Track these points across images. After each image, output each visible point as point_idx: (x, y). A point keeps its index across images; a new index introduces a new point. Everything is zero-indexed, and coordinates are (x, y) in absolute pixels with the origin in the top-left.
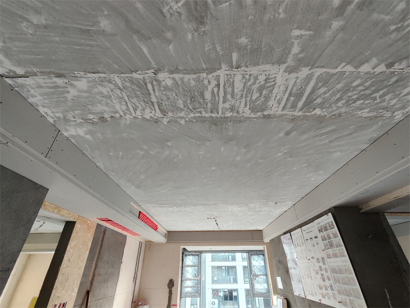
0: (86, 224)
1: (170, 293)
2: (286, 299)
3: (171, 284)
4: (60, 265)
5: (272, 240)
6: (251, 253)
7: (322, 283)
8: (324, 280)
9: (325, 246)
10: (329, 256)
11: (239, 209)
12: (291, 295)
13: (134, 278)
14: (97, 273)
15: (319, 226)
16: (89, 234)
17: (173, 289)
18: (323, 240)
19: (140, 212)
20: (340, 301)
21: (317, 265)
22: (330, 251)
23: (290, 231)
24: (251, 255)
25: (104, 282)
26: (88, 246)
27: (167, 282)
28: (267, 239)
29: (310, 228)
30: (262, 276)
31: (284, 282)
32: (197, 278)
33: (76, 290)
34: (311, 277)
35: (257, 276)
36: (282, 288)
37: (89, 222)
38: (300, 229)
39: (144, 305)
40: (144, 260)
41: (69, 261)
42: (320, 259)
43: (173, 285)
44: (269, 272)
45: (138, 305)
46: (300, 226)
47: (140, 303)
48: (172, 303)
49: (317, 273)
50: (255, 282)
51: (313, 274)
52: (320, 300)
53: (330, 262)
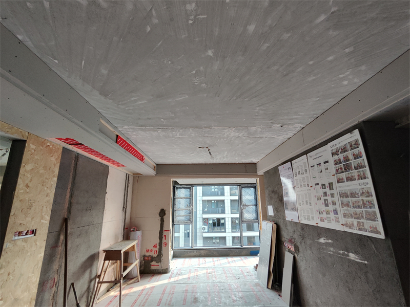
0: (45, 146)
1: (162, 221)
2: (276, 224)
3: (162, 213)
4: (14, 190)
5: (267, 172)
6: (242, 186)
7: (323, 208)
8: (327, 205)
9: (337, 170)
10: (339, 181)
11: (237, 134)
12: (282, 220)
13: (124, 208)
14: (74, 201)
15: (333, 148)
16: (53, 159)
17: (165, 217)
18: (336, 164)
19: (117, 136)
20: (344, 223)
21: (321, 191)
22: (343, 176)
23: (291, 160)
24: (242, 188)
25: (87, 210)
26: (54, 172)
27: (159, 211)
28: (261, 172)
29: (320, 152)
30: (251, 206)
31: (275, 209)
32: (189, 208)
33: (48, 218)
34: (310, 203)
35: (247, 206)
36: (272, 214)
37: (48, 144)
38: (305, 155)
39: (137, 230)
40: (133, 192)
41: (27, 186)
42: (327, 185)
43: (165, 214)
44: (260, 202)
45: (131, 231)
46: (306, 153)
47: (132, 230)
48: (165, 229)
49: (319, 199)
50: (244, 211)
51: (314, 200)
52: (317, 224)
53: (340, 187)
